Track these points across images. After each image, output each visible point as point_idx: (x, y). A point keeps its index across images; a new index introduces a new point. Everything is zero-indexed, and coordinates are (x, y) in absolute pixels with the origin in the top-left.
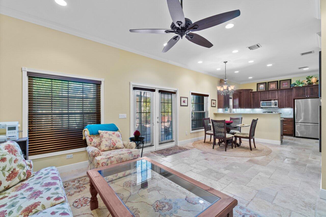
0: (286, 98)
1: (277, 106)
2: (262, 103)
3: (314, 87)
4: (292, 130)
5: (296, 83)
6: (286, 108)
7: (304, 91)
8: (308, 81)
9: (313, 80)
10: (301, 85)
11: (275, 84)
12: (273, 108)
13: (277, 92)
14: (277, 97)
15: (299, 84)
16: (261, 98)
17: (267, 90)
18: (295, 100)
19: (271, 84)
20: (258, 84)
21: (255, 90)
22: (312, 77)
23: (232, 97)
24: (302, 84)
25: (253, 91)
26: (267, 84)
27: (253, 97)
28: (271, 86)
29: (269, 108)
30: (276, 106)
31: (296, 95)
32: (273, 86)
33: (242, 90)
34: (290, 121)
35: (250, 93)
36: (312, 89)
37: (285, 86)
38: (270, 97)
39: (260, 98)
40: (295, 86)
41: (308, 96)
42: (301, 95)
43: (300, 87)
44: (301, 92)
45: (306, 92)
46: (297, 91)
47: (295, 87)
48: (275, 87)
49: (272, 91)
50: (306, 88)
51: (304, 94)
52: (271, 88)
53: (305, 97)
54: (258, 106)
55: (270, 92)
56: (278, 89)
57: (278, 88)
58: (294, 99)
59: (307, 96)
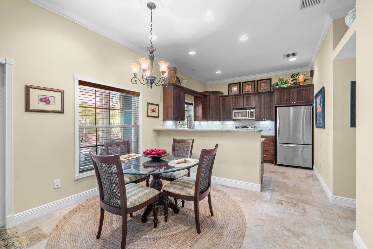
0: (266, 106)
1: (254, 118)
2: (234, 112)
3: (301, 88)
4: (272, 154)
5: (279, 83)
6: (265, 120)
7: (290, 94)
8: (294, 80)
9: (301, 78)
10: (285, 86)
11: (251, 85)
12: (249, 121)
13: (254, 96)
14: (254, 104)
15: (283, 84)
16: (234, 104)
17: (241, 94)
18: (278, 108)
19: (246, 85)
20: (230, 85)
21: (226, 93)
22: (299, 73)
23: (193, 103)
24: (286, 83)
25: (223, 95)
26: (241, 85)
27: (223, 104)
28: (246, 87)
29: (243, 121)
30: (252, 117)
31: (278, 100)
32: (248, 88)
33: (208, 92)
34: (270, 140)
35: (219, 97)
36: (299, 92)
37: (264, 88)
38: (244, 105)
39: (232, 105)
40: (278, 87)
41: (295, 103)
42: (286, 100)
43: (284, 88)
44: (285, 96)
45: (291, 96)
46: (280, 94)
47: (278, 89)
48: (251, 90)
49: (247, 96)
50: (292, 90)
51: (288, 100)
52: (246, 91)
53: (291, 103)
54: (229, 118)
55: (245, 96)
56: (256, 93)
57: (254, 91)
58: (276, 107)
59: (292, 103)
